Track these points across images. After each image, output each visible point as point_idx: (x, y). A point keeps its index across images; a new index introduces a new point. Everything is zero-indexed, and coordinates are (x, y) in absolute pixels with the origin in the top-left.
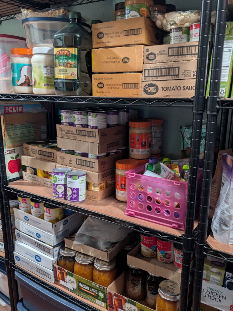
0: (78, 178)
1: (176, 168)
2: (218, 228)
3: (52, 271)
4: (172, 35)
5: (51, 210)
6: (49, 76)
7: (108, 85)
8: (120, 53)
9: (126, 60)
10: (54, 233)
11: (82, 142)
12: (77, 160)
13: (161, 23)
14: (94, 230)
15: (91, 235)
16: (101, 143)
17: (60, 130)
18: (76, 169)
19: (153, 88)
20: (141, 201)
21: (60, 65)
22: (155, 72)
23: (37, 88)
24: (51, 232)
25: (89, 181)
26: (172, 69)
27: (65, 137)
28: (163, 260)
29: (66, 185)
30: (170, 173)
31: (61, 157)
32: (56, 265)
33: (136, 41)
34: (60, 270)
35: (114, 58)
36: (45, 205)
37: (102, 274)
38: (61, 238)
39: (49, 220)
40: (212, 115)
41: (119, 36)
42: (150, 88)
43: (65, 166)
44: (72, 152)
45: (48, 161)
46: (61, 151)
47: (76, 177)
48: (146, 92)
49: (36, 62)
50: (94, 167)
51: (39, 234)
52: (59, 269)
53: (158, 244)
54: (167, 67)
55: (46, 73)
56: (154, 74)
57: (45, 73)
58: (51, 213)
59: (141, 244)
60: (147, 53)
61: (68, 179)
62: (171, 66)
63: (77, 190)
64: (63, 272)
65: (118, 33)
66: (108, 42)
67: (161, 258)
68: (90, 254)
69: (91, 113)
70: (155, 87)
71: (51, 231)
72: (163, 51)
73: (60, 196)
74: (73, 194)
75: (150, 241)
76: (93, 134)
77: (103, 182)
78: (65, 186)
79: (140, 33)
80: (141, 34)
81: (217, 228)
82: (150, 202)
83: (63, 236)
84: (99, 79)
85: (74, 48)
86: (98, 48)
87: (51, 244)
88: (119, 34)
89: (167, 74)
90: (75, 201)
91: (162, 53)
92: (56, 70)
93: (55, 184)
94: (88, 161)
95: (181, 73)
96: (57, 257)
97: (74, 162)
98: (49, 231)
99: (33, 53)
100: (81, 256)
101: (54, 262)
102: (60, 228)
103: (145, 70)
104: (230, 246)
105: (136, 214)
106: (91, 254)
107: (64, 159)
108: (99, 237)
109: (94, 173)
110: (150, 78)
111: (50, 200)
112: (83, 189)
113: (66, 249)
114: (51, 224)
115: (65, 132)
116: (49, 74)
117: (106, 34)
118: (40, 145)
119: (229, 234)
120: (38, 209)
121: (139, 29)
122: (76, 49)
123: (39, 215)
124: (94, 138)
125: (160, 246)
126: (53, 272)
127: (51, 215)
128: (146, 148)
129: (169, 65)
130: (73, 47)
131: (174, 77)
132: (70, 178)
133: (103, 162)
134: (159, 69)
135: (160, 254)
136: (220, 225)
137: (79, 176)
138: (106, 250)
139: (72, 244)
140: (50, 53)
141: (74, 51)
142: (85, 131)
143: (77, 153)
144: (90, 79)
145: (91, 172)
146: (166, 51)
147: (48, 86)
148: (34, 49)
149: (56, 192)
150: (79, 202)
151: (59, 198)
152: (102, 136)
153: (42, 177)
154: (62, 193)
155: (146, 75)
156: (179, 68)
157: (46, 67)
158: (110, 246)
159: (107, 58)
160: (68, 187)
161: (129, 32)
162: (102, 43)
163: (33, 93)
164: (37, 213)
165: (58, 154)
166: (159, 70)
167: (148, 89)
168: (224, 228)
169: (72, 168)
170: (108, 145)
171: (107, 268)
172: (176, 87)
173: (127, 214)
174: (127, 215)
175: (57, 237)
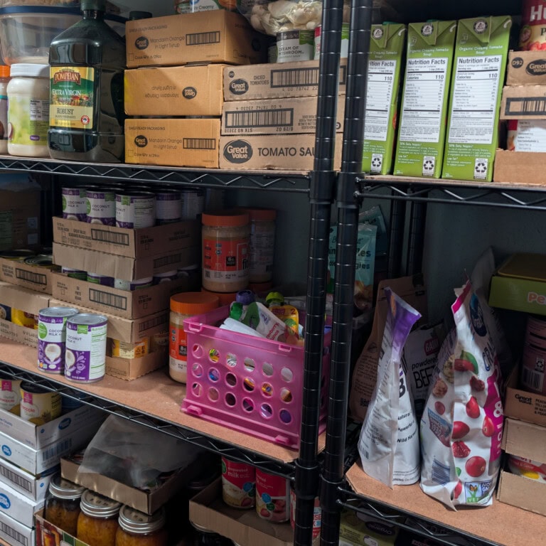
0: (90, 331)
1: (293, 313)
2: (369, 446)
3: (30, 530)
4: (282, 44)
5: (35, 396)
6: (41, 119)
7: (154, 141)
8: (180, 78)
9: (190, 93)
10: (38, 446)
11: (101, 253)
12: (92, 292)
13: (260, 22)
14: (122, 444)
15: (116, 453)
16: (139, 258)
17: (59, 228)
18: (89, 310)
19: (242, 150)
20: (215, 385)
21: (59, 101)
22: (246, 118)
23: (15, 143)
24: (32, 444)
25: (114, 337)
26: (280, 113)
27: (70, 244)
28: (268, 515)
29: (65, 343)
30: (277, 324)
31: (60, 285)
32: (39, 518)
33: (209, 56)
34: (48, 529)
35: (167, 88)
36: (23, 385)
37: (134, 541)
38: (55, 457)
39: (30, 418)
40: (347, 209)
41: (178, 46)
42: (236, 149)
43: (66, 304)
44: (83, 276)
45: (35, 292)
46: (61, 272)
47: (85, 329)
48: (228, 156)
49: (15, 93)
50: (124, 307)
51: (8, 448)
52: (46, 526)
53: (257, 479)
54: (269, 108)
55: (34, 114)
56: (243, 121)
57: (32, 113)
58: (34, 402)
59: (223, 478)
60: (232, 79)
61: (70, 332)
62: (278, 108)
63: (87, 354)
64: (54, 533)
65: (175, 39)
66: (157, 56)
67: (263, 510)
68: (112, 496)
69: (122, 196)
70: (246, 148)
71: (32, 442)
72: (263, 77)
73: (53, 366)
74: (78, 364)
75: (240, 471)
76: (123, 239)
77: (143, 341)
78: (63, 345)
79: (218, 40)
80: (219, 42)
81: (367, 446)
82: (232, 386)
83: (58, 453)
84: (139, 128)
85: (87, 68)
86: (136, 68)
87: (31, 471)
88: (178, 42)
89: (270, 123)
90: (81, 378)
91: (259, 80)
92: (53, 109)
93: (42, 342)
94: (113, 295)
95: (296, 122)
96: (43, 500)
97: (85, 296)
98: (28, 443)
99: (12, 74)
100: (92, 500)
101: (37, 510)
102: (51, 437)
103: (227, 113)
104: (393, 487)
105: (204, 411)
106: (115, 495)
107: (66, 288)
108: (132, 458)
109: (123, 320)
110: (237, 129)
111: (31, 375)
112: (99, 353)
113: (63, 482)
114: (34, 426)
115: (69, 234)
116: (40, 117)
117: (152, 41)
118: (21, 258)
119: (391, 461)
120: (8, 393)
121: (215, 32)
122: (93, 69)
123: (10, 405)
124: (126, 246)
125: (261, 484)
126: (33, 532)
127: (33, 407)
128: (236, 270)
129: (274, 105)
130: (86, 66)
131: (283, 128)
132: (73, 329)
133: (142, 297)
134: (253, 112)
135: (261, 502)
136: (374, 441)
137: (90, 326)
138: (146, 488)
139: (75, 471)
140: (43, 76)
141: (88, 73)
142: (109, 232)
143: (92, 277)
144: (120, 127)
145: (118, 318)
146: (268, 78)
147: (38, 140)
148: (13, 66)
149: (44, 359)
150: (88, 382)
151: (51, 372)
152: (142, 242)
153: (22, 325)
154: (56, 360)
155: (230, 124)
156: (292, 110)
157: (34, 102)
158: (157, 478)
159: (154, 88)
160: (69, 349)
161: (198, 39)
162: (146, 57)
163: (8, 154)
164: (6, 401)
165: (55, 278)
166: (255, 114)
167: (233, 151)
168: (381, 447)
169: (80, 308)
170: (154, 260)
171: (144, 529)
172: (287, 149)
173: (186, 410)
174: (185, 413)
175: (46, 455)
